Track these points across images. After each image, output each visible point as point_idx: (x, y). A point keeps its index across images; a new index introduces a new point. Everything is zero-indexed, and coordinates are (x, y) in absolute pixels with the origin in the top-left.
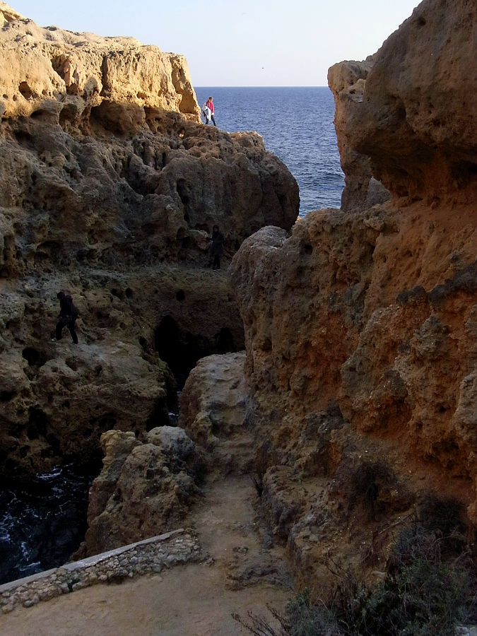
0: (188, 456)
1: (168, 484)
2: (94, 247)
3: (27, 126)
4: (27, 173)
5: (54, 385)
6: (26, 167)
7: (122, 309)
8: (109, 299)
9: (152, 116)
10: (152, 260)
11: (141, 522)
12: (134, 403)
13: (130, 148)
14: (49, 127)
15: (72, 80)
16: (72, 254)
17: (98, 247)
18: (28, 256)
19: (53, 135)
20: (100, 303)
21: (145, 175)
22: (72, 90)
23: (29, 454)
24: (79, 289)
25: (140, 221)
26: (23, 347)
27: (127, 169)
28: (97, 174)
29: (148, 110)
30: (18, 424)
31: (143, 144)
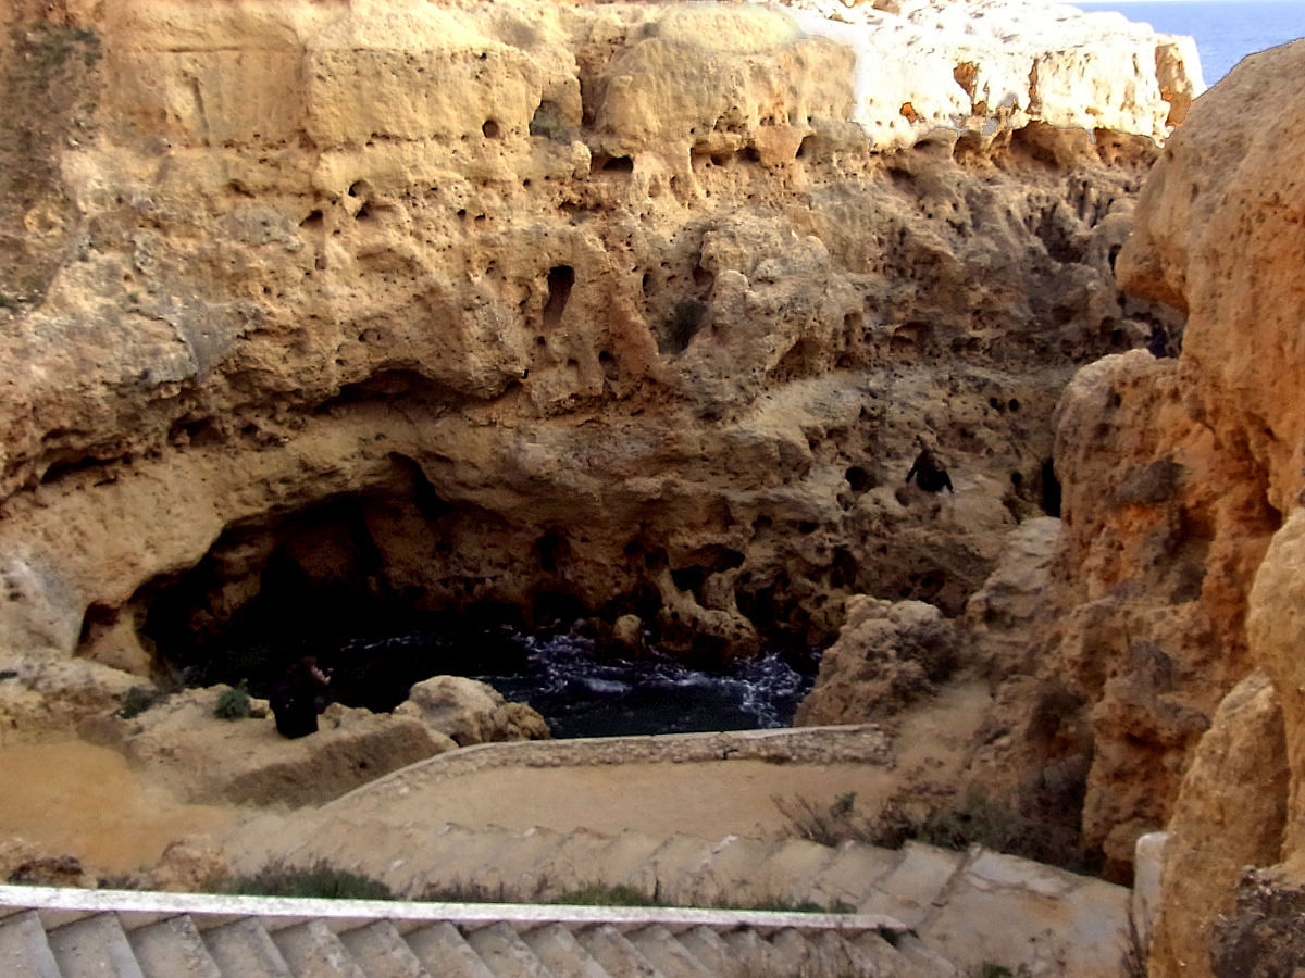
0: (932, 644)
1: (887, 671)
2: (978, 334)
3: (906, 161)
4: (892, 228)
5: (871, 522)
6: (891, 220)
7: (996, 428)
8: (982, 412)
9: (1108, 141)
10: (1060, 360)
11: (846, 708)
12: (969, 562)
13: (1064, 189)
14: (937, 162)
15: (980, 96)
16: (944, 342)
17: (985, 334)
18: (881, 340)
19: (940, 175)
20: (967, 418)
21: (1071, 233)
22: (978, 110)
23: (825, 606)
24: (943, 393)
25: (1051, 302)
26: (848, 464)
27: (1048, 225)
28: (993, 233)
29: (1100, 132)
30: (816, 566)
31: (1085, 184)
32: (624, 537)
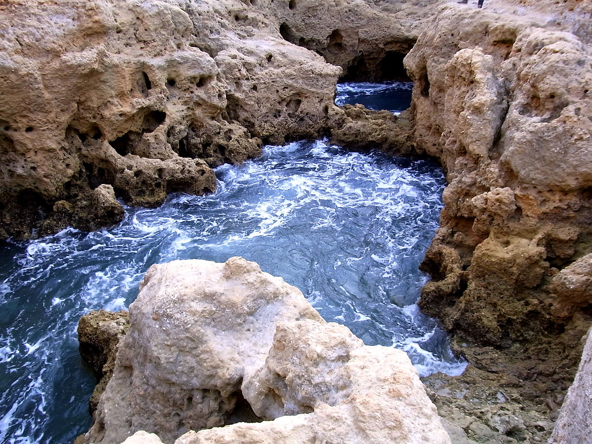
5: (240, 70)
12: (318, 80)
32: (65, 118)
